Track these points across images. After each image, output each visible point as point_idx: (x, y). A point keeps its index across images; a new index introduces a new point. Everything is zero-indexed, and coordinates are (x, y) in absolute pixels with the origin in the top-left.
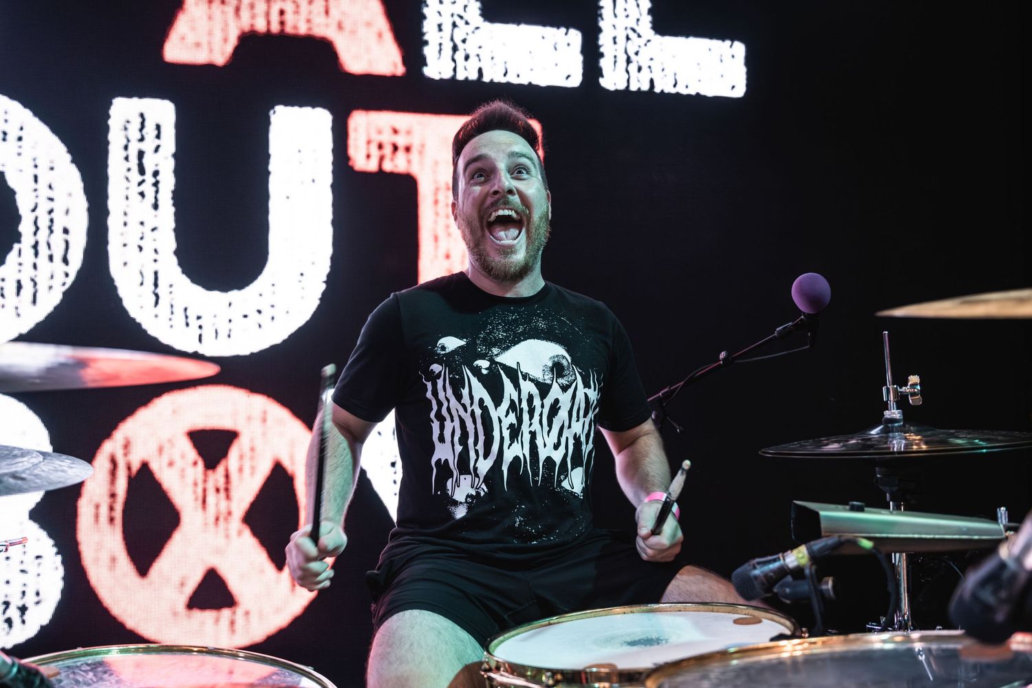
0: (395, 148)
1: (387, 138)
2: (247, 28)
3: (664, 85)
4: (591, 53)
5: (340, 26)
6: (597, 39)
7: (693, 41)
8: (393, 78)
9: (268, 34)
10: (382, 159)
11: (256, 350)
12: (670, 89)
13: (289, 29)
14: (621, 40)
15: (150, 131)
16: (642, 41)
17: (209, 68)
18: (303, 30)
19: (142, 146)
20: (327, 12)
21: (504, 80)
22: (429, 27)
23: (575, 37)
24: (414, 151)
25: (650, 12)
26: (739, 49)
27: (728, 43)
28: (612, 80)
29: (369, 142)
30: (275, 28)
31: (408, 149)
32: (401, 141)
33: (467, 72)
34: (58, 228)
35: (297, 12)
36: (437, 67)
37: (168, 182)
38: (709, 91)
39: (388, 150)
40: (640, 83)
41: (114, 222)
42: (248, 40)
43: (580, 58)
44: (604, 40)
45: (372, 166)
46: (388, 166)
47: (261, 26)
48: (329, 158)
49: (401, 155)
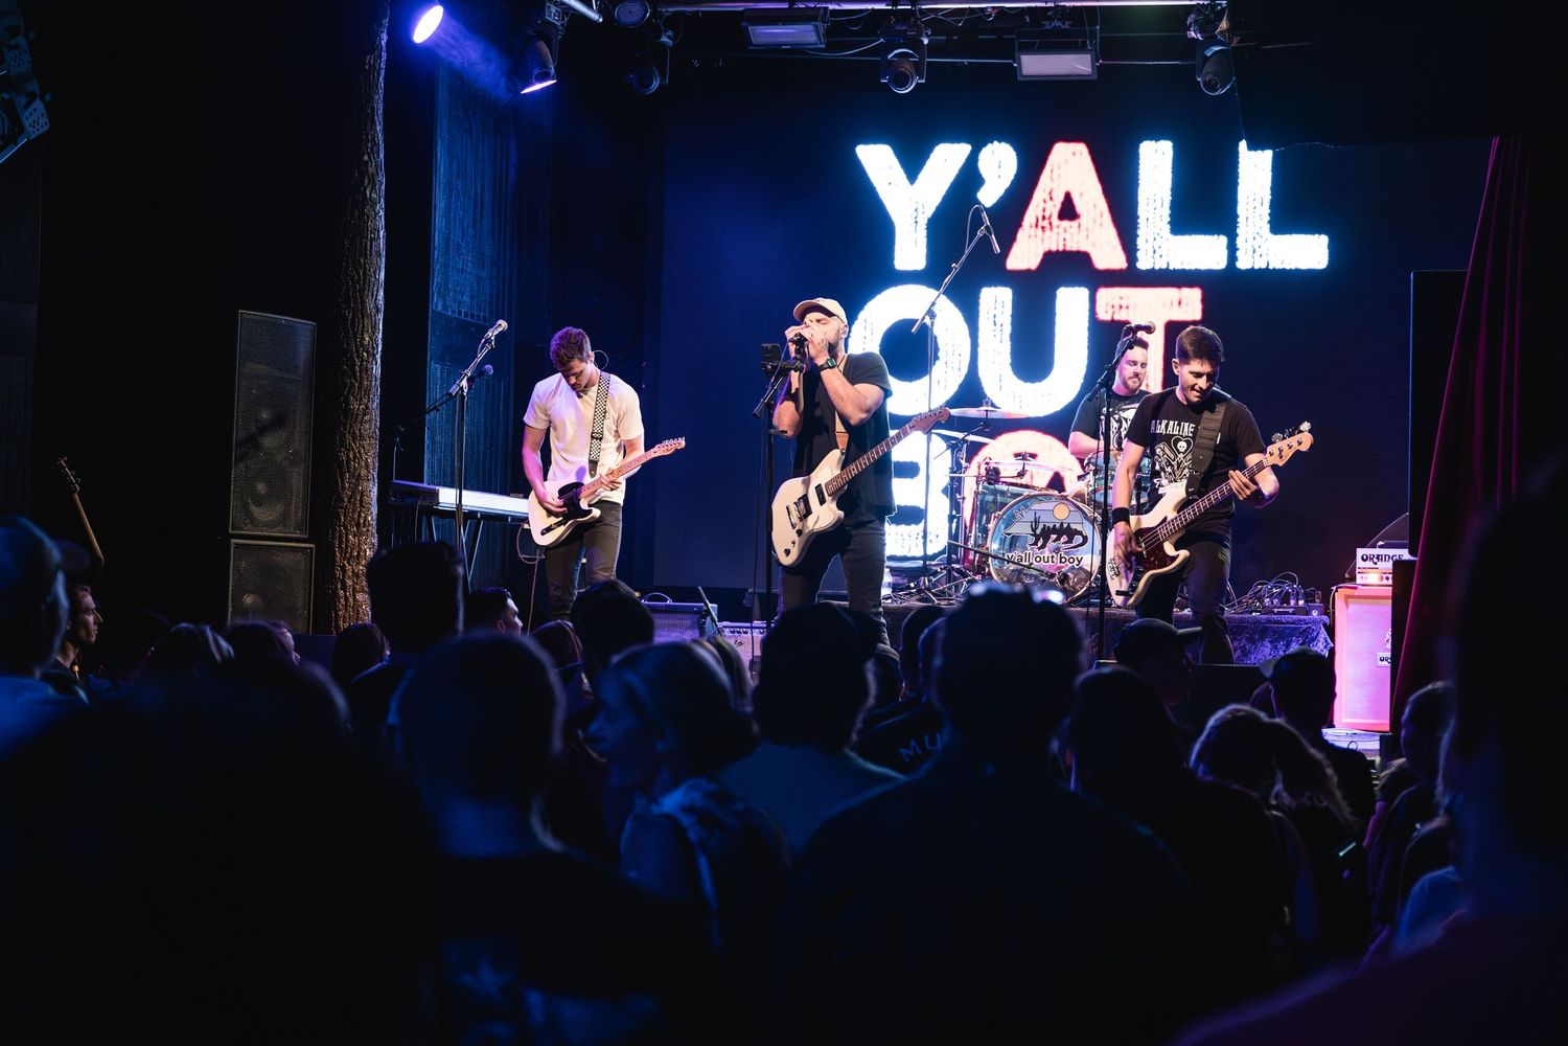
0: (1121, 307)
1: (1117, 303)
2: (1047, 249)
3: (1276, 265)
4: (1232, 249)
5: (1094, 244)
6: (1235, 240)
7: (1294, 236)
8: (1121, 271)
9: (1058, 252)
10: (1114, 313)
11: (1047, 414)
12: (1279, 266)
13: (1068, 248)
14: (1250, 240)
15: (999, 304)
16: (1264, 238)
17: (1028, 271)
18: (1075, 248)
19: (996, 312)
20: (1087, 237)
21: (1181, 268)
22: (1140, 242)
23: (1223, 240)
24: (1131, 308)
25: (1269, 222)
26: (1324, 240)
27: (1317, 235)
28: (1243, 264)
29: (1107, 305)
30: (1061, 248)
31: (1127, 307)
32: (1124, 304)
33: (1160, 265)
34: (956, 354)
35: (1072, 239)
36: (1144, 263)
37: (1008, 329)
38: (1304, 266)
39: (1117, 307)
40: (1260, 264)
41: (980, 350)
42: (1049, 256)
43: (1226, 252)
44: (1240, 242)
45: (1108, 317)
46: (1117, 317)
47: (1054, 249)
48: (1087, 313)
49: (1124, 310)
